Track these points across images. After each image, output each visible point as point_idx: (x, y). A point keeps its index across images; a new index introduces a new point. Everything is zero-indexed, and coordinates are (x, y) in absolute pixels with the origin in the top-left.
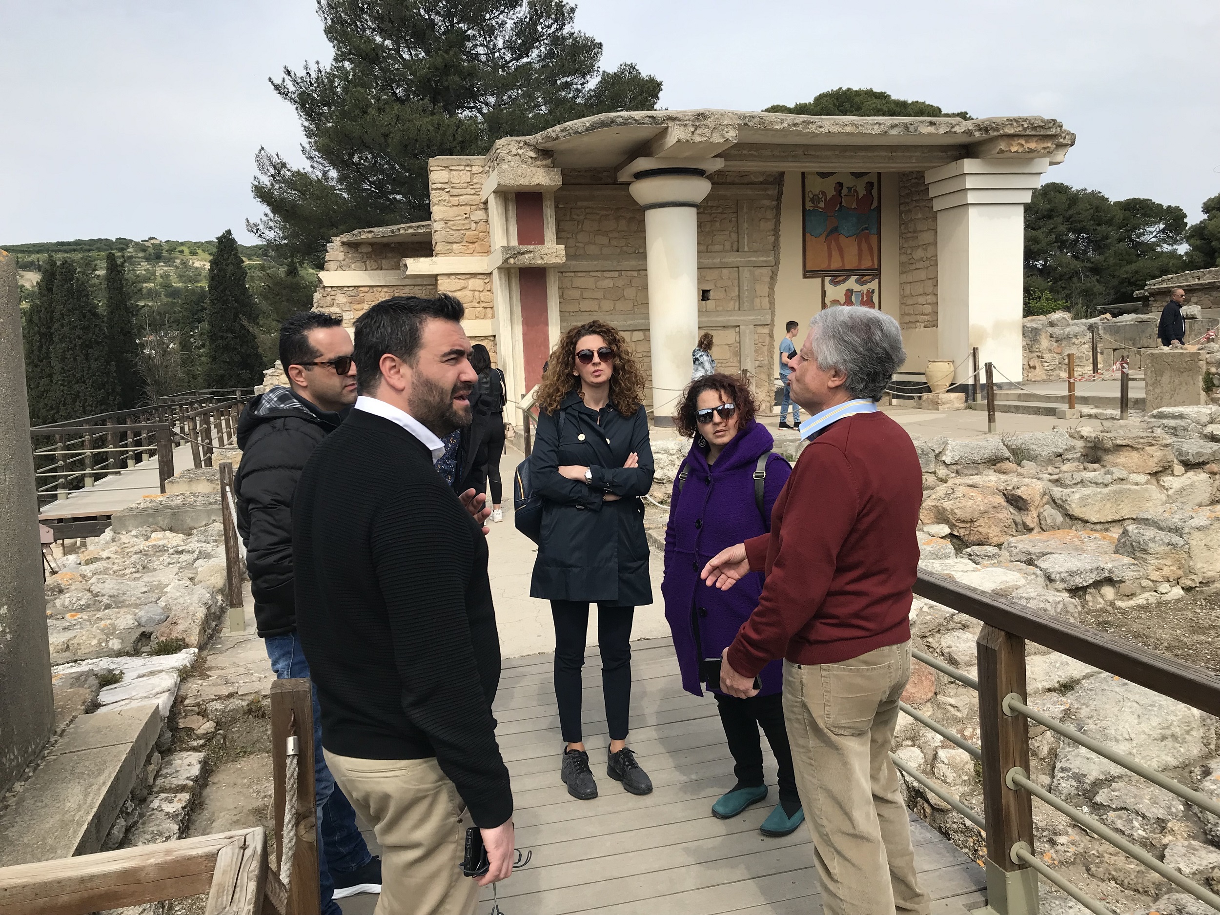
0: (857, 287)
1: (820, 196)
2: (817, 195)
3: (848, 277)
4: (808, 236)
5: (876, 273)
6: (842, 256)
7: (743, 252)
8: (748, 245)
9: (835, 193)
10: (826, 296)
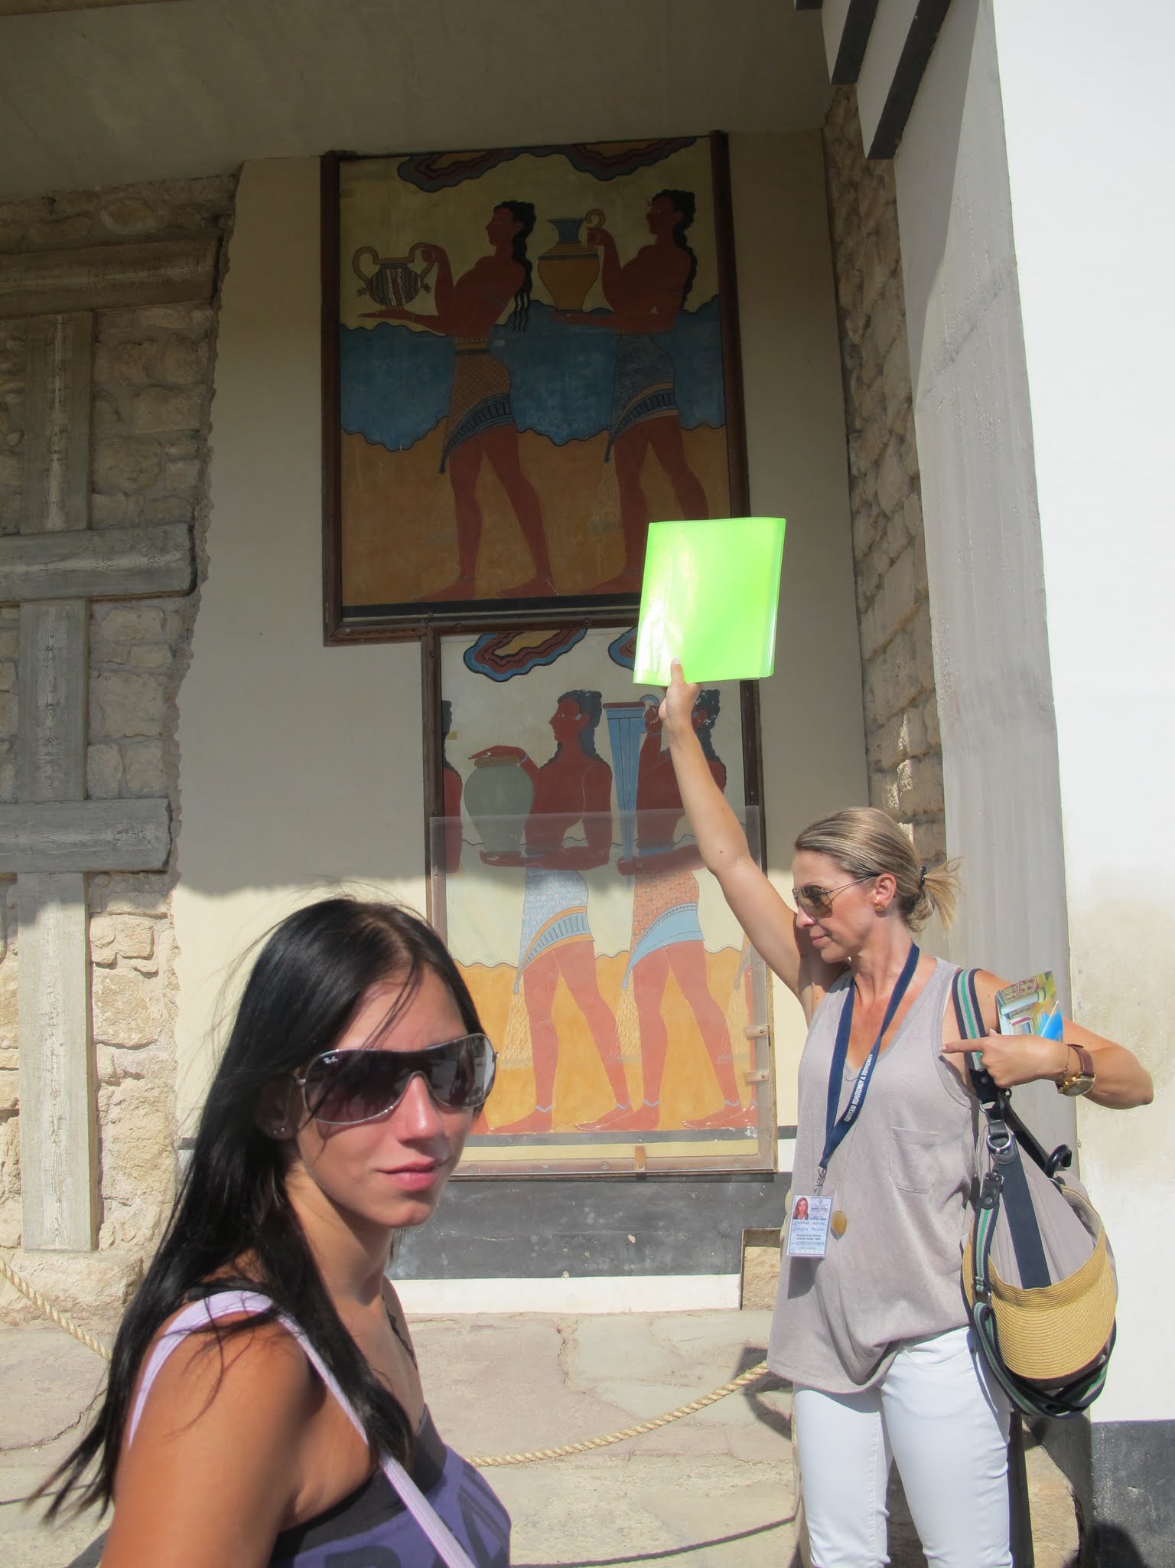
1: (418, 266)
2: (402, 264)
3: (567, 632)
4: (353, 448)
6: (536, 539)
7: (42, 533)
8: (62, 505)
9: (490, 250)
10: (450, 731)
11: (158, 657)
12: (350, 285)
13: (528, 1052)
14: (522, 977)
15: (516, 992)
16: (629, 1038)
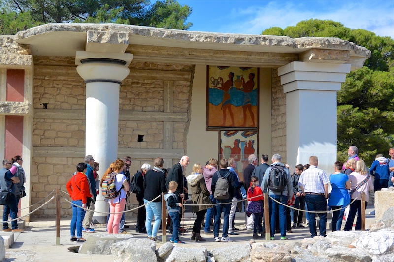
0: (242, 139)
3: (236, 132)
4: (210, 105)
5: (256, 130)
6: (233, 119)
7: (167, 112)
8: (170, 108)
9: (229, 79)
10: (222, 143)
11: (183, 130)
12: (210, 82)
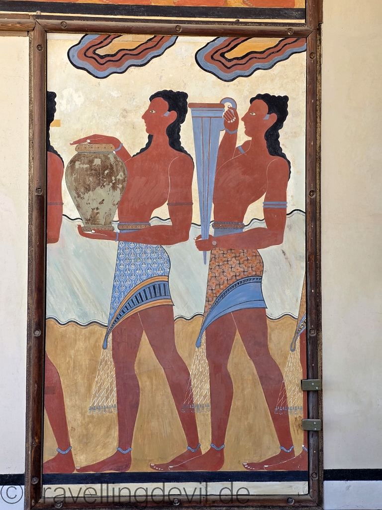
0: (204, 88)
3: (160, 40)
10: (55, 118)
13: (113, 401)
14: (111, 334)
15: (105, 347)
16: (200, 390)
